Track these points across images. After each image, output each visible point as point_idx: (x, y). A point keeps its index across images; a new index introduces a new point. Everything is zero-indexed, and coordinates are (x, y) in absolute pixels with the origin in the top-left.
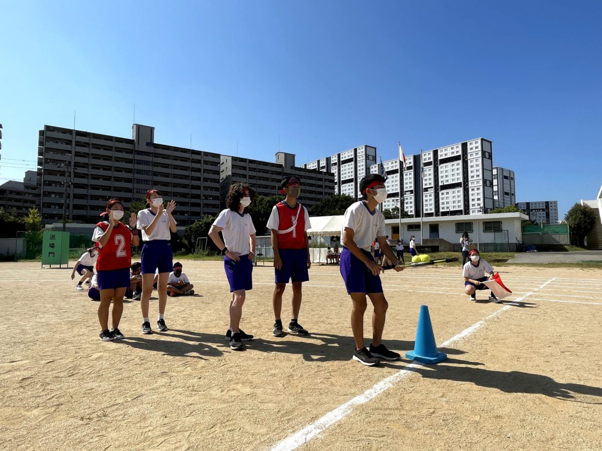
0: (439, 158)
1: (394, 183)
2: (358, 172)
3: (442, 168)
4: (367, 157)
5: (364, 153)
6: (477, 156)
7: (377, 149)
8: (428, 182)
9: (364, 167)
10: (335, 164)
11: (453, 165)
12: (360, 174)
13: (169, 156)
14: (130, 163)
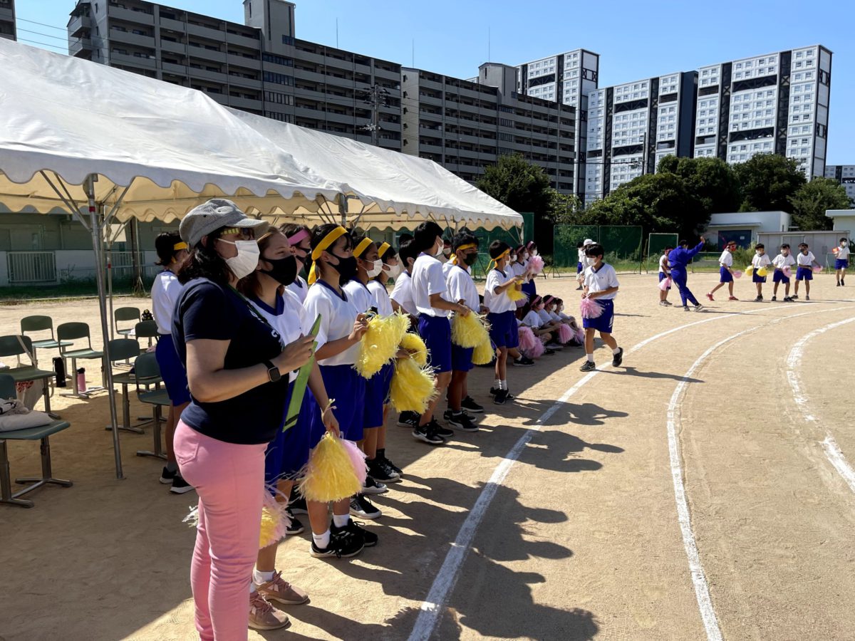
0: (734, 79)
1: (638, 127)
3: (737, 99)
4: (583, 72)
5: (578, 65)
6: (808, 79)
7: (600, 58)
8: (707, 125)
9: (577, 94)
11: (760, 94)
13: (316, 65)
14: (251, 77)
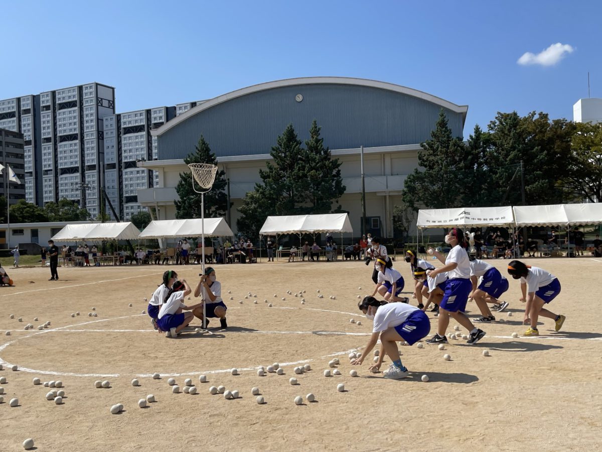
1: (140, 146)
2: (85, 125)
4: (99, 101)
5: (94, 95)
7: (115, 90)
9: (94, 117)
10: (47, 108)
12: (88, 127)
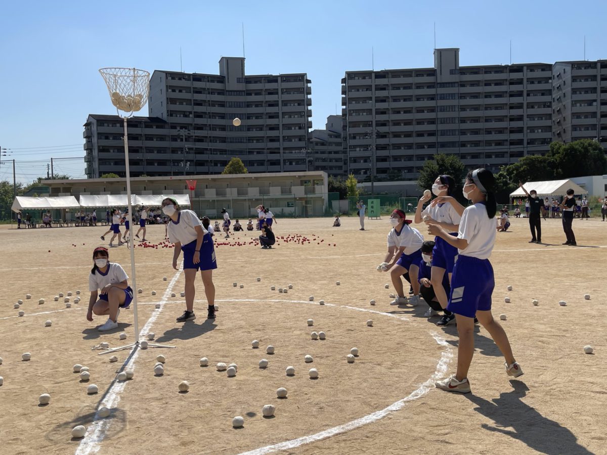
13: (479, 81)
14: (433, 99)
